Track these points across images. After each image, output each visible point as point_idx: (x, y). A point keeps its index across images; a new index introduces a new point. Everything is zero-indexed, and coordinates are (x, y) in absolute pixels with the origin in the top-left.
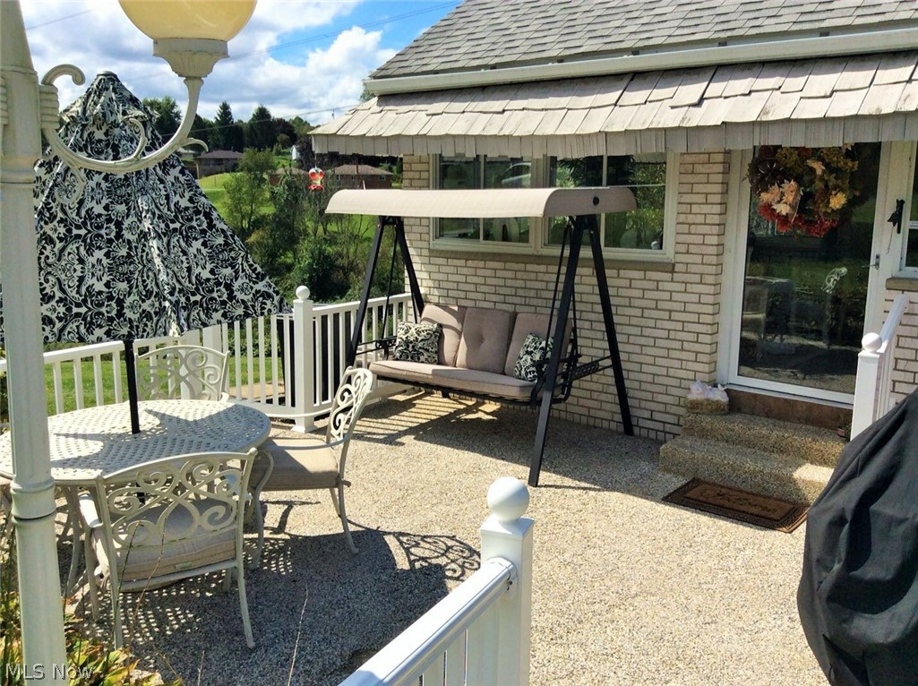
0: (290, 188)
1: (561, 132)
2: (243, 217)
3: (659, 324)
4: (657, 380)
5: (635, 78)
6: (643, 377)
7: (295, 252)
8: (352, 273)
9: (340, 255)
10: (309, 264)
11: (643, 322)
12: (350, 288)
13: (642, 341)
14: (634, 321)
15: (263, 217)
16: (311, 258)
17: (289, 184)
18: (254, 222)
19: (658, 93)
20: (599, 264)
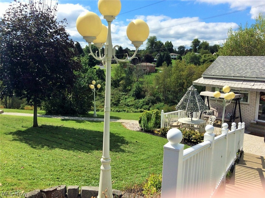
0: (130, 69)
1: (234, 87)
2: (118, 77)
3: (247, 112)
4: (246, 120)
5: (244, 81)
6: (244, 119)
7: (131, 86)
8: (146, 92)
9: (143, 87)
10: (135, 90)
11: (244, 112)
12: (145, 96)
13: (244, 114)
14: (243, 112)
15: (124, 77)
16: (136, 88)
17: (129, 68)
18: (121, 78)
19: (248, 83)
20: (239, 103)
